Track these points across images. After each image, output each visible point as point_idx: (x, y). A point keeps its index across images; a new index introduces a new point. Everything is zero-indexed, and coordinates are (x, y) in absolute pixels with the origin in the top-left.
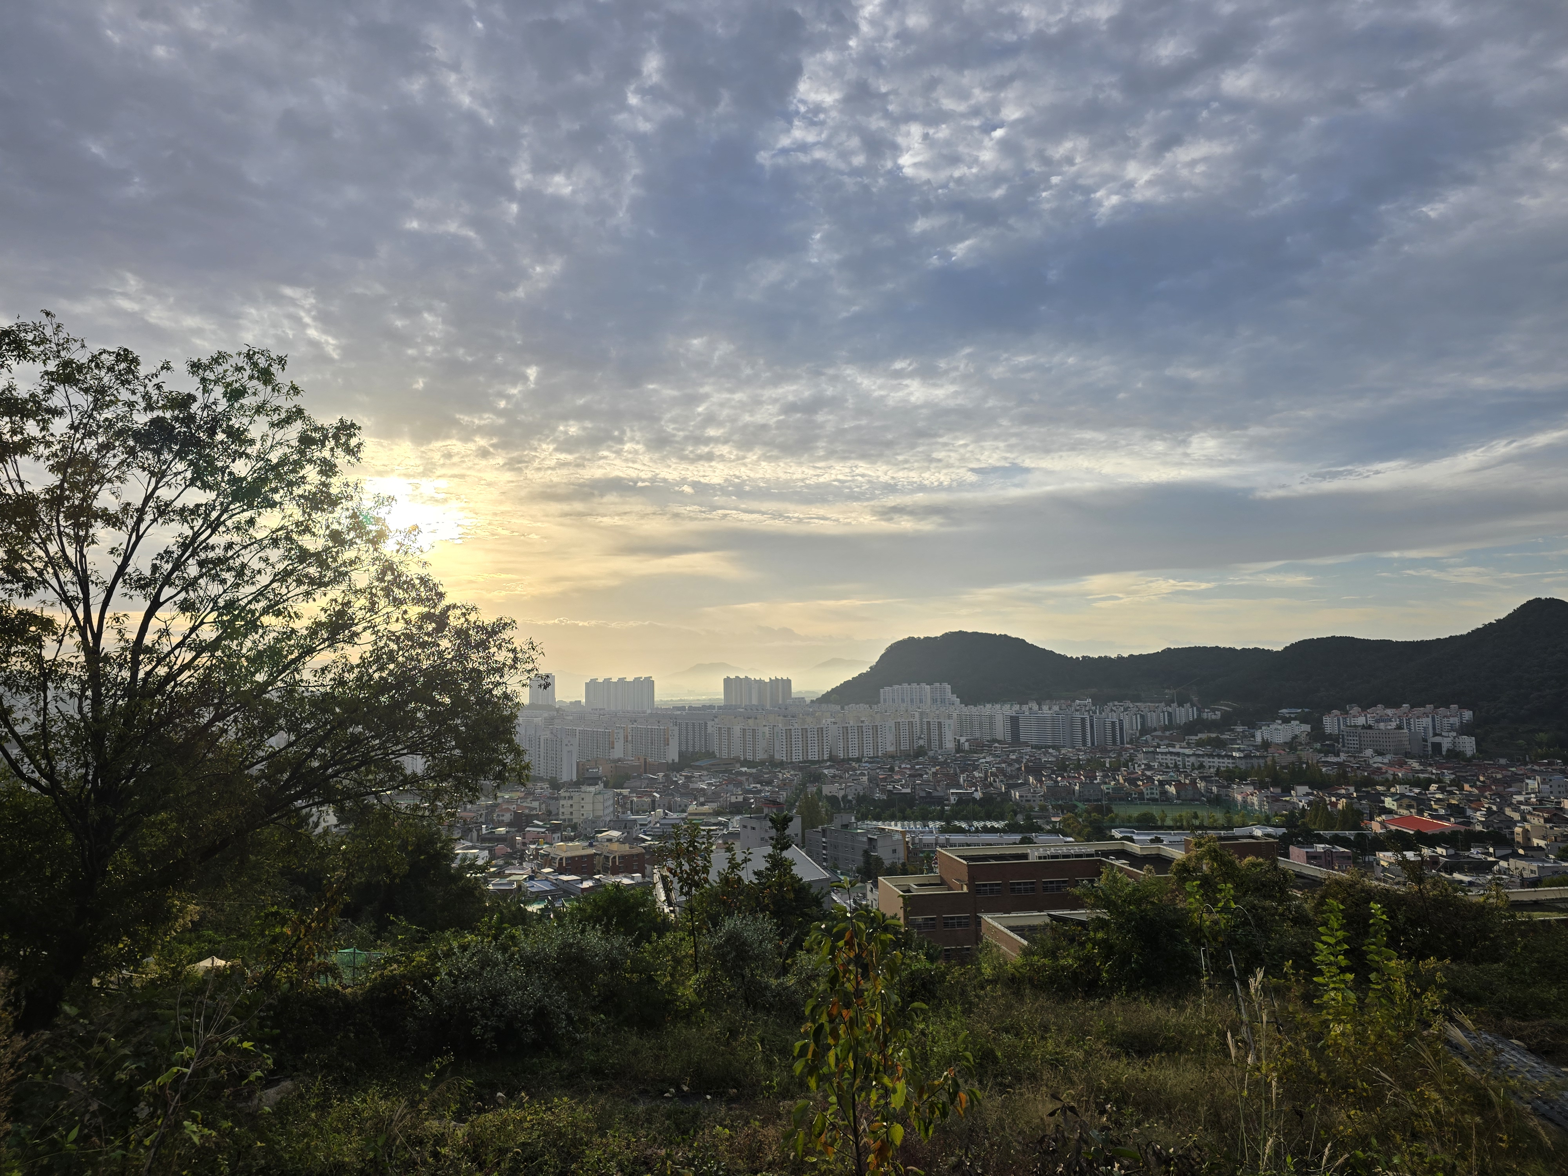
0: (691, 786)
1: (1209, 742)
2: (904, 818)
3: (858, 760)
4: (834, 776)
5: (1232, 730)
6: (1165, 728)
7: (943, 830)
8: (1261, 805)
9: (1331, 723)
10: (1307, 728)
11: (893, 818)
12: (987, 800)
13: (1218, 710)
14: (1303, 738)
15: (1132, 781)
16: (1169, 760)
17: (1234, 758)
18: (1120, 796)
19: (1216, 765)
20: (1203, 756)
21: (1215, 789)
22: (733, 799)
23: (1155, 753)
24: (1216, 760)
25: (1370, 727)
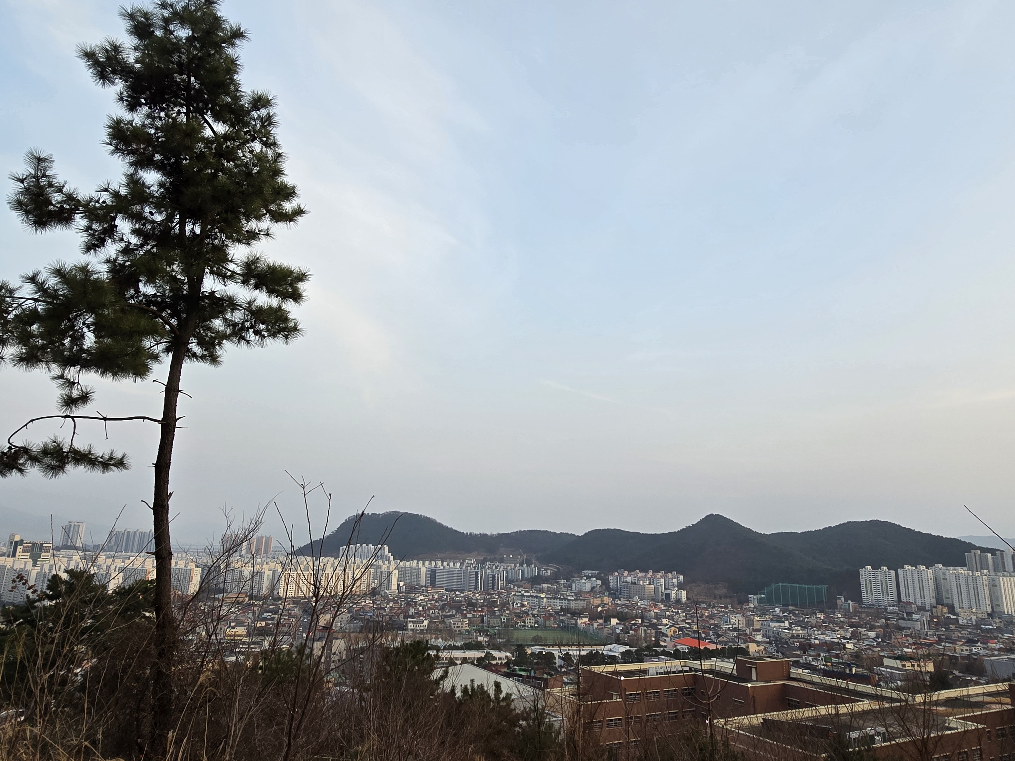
5: (557, 583)
9: (613, 580)
10: (599, 582)
13: (549, 569)
14: (598, 589)
15: (517, 614)
17: (569, 600)
19: (558, 604)
20: (551, 598)
23: (523, 596)
24: (558, 601)
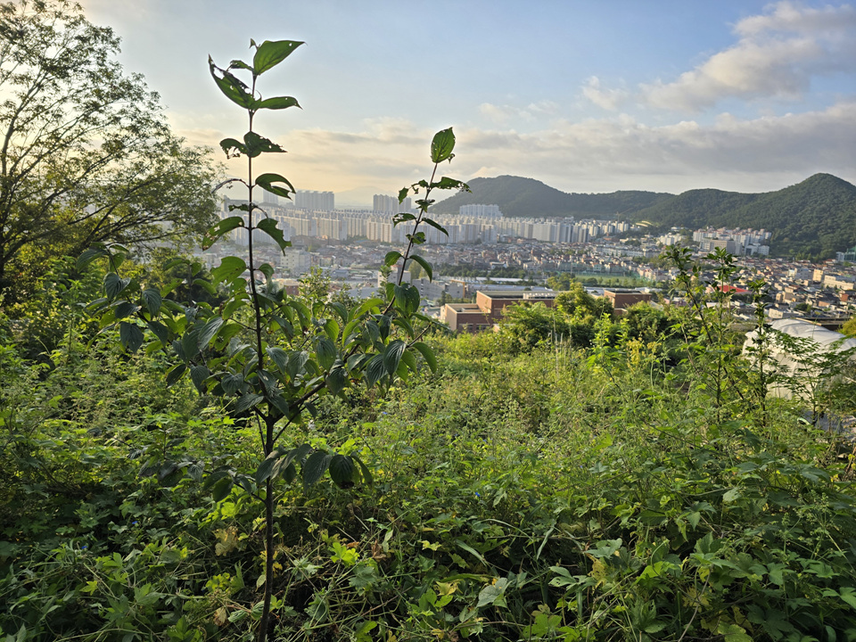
0: (353, 253)
1: (632, 242)
2: (466, 276)
3: (445, 245)
4: (431, 252)
5: (645, 237)
6: (610, 235)
7: (485, 282)
8: (652, 277)
9: (697, 236)
10: (684, 238)
11: (460, 275)
12: (510, 269)
15: (588, 262)
16: (611, 251)
17: (643, 252)
18: (580, 269)
19: (633, 255)
20: (627, 250)
21: (630, 267)
22: (376, 262)
23: (602, 247)
24: (634, 252)
25: (717, 239)
